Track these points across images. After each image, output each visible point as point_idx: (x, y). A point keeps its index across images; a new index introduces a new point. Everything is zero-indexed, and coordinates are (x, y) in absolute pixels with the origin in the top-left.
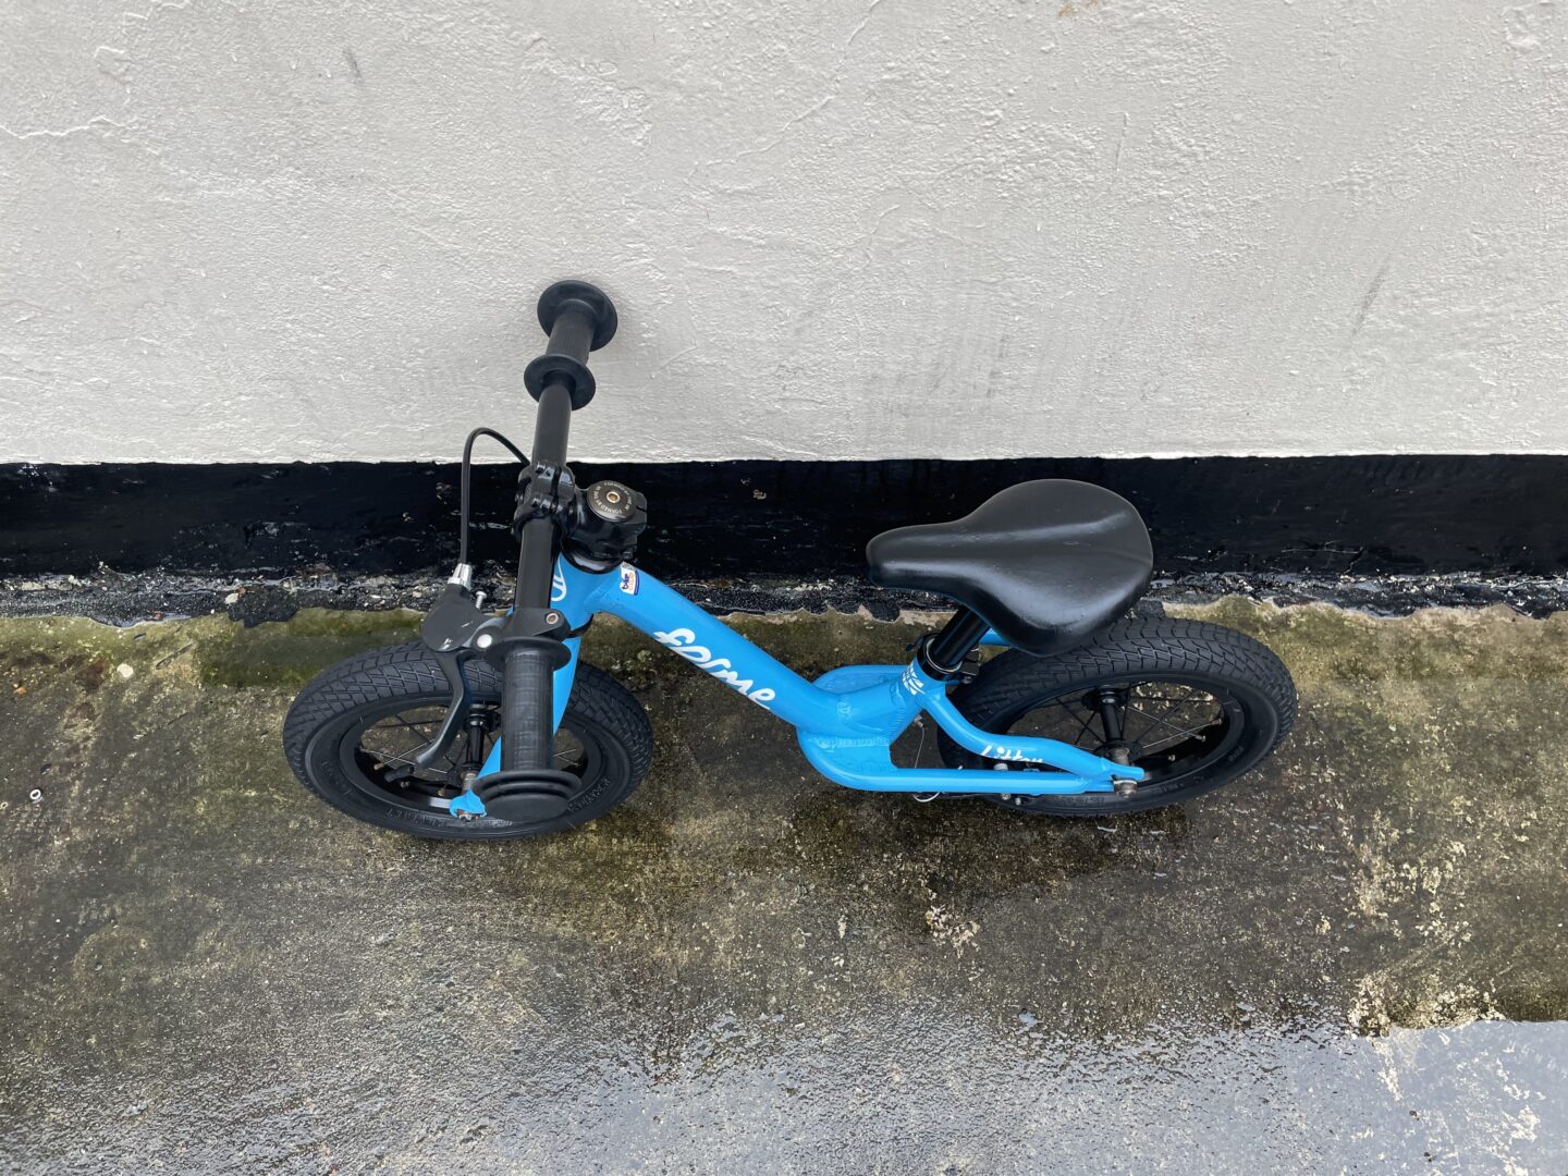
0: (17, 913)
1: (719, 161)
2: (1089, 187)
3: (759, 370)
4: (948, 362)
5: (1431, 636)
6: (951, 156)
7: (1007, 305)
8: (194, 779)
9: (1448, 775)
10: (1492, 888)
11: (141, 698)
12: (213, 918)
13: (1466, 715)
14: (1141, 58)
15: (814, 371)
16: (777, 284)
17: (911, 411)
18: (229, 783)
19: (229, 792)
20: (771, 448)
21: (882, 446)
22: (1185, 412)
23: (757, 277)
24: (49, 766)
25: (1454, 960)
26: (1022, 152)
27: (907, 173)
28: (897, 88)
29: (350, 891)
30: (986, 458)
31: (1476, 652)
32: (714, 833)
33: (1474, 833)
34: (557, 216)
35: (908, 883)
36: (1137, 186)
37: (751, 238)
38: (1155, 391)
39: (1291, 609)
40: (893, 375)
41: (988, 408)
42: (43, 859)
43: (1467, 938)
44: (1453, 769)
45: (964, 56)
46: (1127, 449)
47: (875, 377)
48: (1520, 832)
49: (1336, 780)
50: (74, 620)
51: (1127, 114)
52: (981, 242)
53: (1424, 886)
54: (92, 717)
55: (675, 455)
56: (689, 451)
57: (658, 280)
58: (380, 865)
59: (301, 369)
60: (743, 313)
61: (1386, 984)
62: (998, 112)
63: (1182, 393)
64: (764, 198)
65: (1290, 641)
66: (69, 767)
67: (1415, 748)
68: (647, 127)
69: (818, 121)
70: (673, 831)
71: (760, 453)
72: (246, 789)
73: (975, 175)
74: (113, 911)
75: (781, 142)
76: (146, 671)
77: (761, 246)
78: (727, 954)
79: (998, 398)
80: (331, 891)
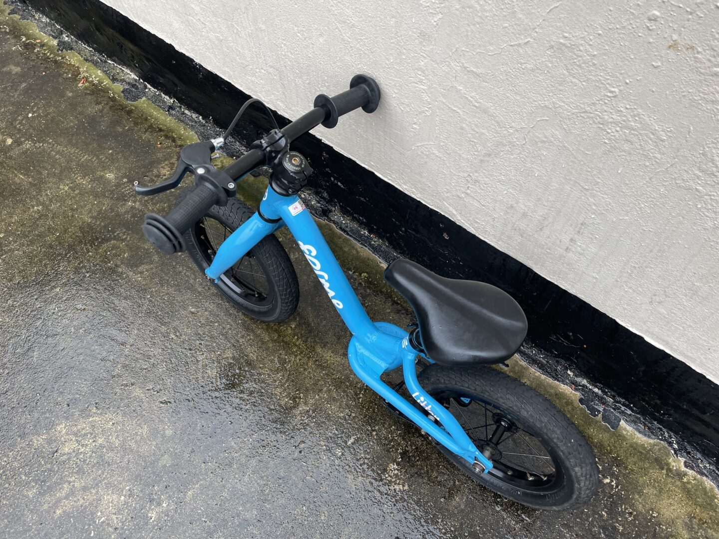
0: (101, 218)
1: (468, 50)
2: (655, 161)
3: (459, 172)
4: (551, 220)
6: (583, 103)
7: (590, 205)
12: (151, 262)
14: (711, 97)
15: (484, 187)
16: (478, 131)
17: (525, 235)
20: (455, 215)
21: (506, 245)
22: (672, 325)
23: (470, 122)
24: (147, 176)
26: (624, 121)
27: (558, 102)
28: (566, 50)
29: (197, 285)
30: (556, 283)
32: (334, 364)
34: (392, 45)
35: (393, 446)
36: (685, 176)
37: (472, 99)
38: (659, 303)
39: (691, 472)
40: (522, 211)
41: (564, 257)
42: (121, 206)
45: (607, 48)
46: (632, 325)
47: (512, 207)
50: (192, 133)
51: (692, 128)
52: (586, 162)
54: (171, 169)
55: (413, 193)
56: (419, 195)
57: (426, 100)
59: (284, 68)
60: (459, 137)
62: (616, 90)
63: (674, 314)
64: (484, 81)
66: (153, 180)
68: (441, 16)
69: (521, 51)
70: (319, 351)
71: (449, 214)
73: (594, 122)
74: (127, 238)
75: (500, 54)
77: (475, 106)
78: (300, 413)
79: (570, 255)
80: (192, 281)
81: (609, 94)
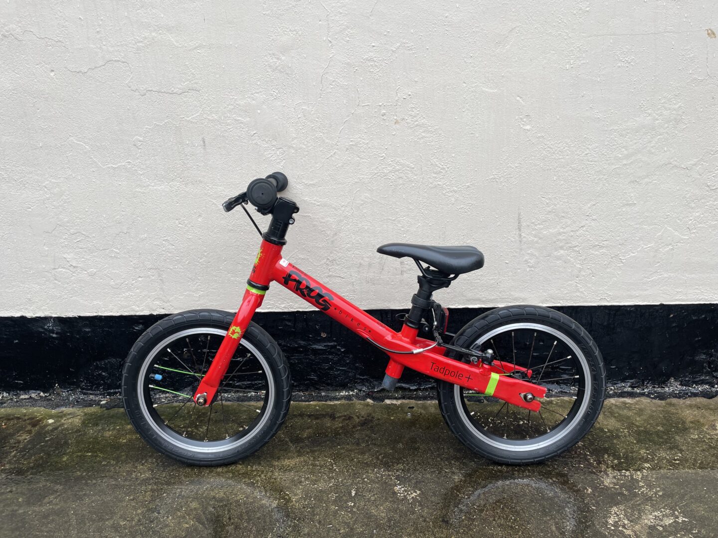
3: (320, 262)
5: (616, 406)
6: (373, 170)
7: (400, 230)
8: (66, 451)
9: (635, 444)
10: (668, 478)
11: (53, 428)
12: (55, 492)
13: (638, 427)
14: (420, 136)
15: (339, 262)
16: (324, 221)
17: (376, 282)
18: (80, 451)
19: (79, 454)
23: (318, 218)
24: (5, 447)
25: (656, 501)
26: (393, 168)
27: (361, 177)
28: (354, 147)
29: (122, 483)
31: (637, 409)
32: (296, 464)
33: (653, 461)
35: (386, 479)
37: (315, 202)
39: (553, 399)
40: (367, 265)
41: (403, 280)
43: (661, 493)
44: (638, 442)
45: (371, 137)
46: (460, 304)
47: (361, 264)
48: (675, 460)
49: (583, 446)
50: (36, 408)
51: (421, 155)
52: (387, 203)
53: (634, 477)
54: (30, 433)
58: (139, 474)
59: (163, 263)
60: (314, 234)
61: (624, 510)
64: (319, 187)
65: (554, 407)
67: (618, 437)
70: (277, 463)
72: (87, 453)
73: (381, 177)
75: (322, 166)
76: (60, 421)
78: (296, 502)
81: (382, 158)
